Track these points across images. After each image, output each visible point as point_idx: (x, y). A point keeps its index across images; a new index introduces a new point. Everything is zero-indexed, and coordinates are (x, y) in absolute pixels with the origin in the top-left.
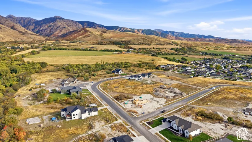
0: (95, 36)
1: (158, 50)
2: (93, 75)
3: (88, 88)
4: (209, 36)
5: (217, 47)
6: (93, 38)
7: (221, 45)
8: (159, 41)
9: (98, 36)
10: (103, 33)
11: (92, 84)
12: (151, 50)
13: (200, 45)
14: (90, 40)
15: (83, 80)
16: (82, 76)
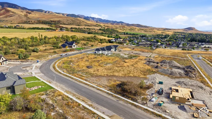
0: (19, 16)
1: (88, 30)
2: (34, 51)
3: (33, 73)
4: (120, 22)
5: (131, 29)
6: (17, 18)
7: (133, 28)
8: (86, 23)
9: (23, 16)
10: (28, 14)
11: (39, 64)
12: (82, 29)
13: (119, 28)
14: (14, 20)
15: (16, 59)
16: (13, 54)
